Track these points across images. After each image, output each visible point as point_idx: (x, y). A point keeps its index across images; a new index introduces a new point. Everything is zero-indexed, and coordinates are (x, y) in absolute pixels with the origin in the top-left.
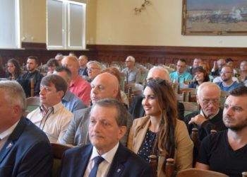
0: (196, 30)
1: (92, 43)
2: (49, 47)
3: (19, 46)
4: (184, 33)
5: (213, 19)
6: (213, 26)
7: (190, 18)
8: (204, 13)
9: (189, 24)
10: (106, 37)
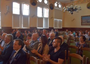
0: (84, 24)
1: (63, 27)
2: (54, 28)
3: (48, 28)
4: (82, 25)
5: (88, 22)
6: (88, 24)
7: (83, 22)
8: (86, 21)
9: (83, 23)
10: (66, 26)
